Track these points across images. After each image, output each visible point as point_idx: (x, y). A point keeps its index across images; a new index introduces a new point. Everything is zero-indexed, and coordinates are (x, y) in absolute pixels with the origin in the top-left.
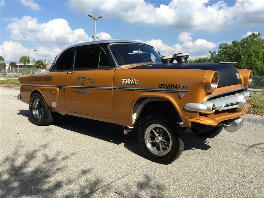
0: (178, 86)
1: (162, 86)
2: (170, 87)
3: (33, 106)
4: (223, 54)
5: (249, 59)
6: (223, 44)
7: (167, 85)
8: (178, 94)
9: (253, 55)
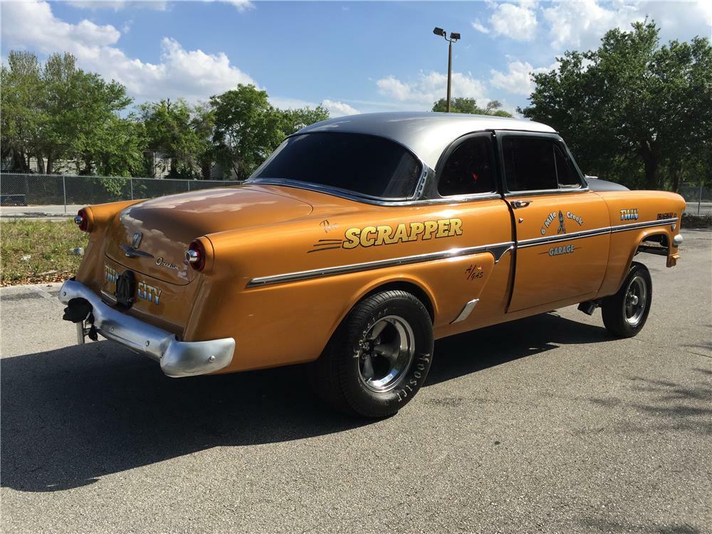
0: (671, 215)
1: (660, 217)
2: (665, 217)
7: (663, 215)
8: (671, 225)
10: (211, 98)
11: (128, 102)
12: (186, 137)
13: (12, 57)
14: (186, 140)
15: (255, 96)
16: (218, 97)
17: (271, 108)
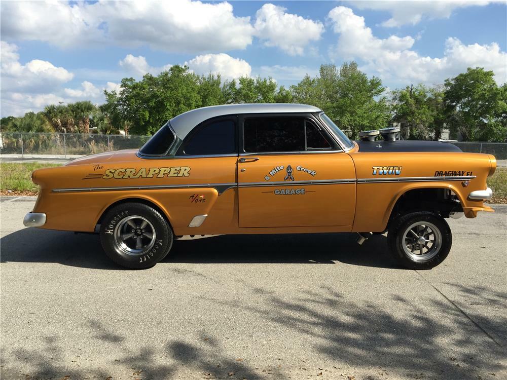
0: (461, 173)
1: (440, 174)
2: (450, 174)
3: (113, 232)
4: (133, 98)
5: (176, 109)
6: (127, 79)
7: (446, 172)
8: (461, 182)
9: (182, 102)
10: (445, 81)
11: (382, 90)
12: (420, 111)
13: (322, 68)
14: (419, 114)
15: (480, 76)
16: (452, 80)
17: (494, 84)
